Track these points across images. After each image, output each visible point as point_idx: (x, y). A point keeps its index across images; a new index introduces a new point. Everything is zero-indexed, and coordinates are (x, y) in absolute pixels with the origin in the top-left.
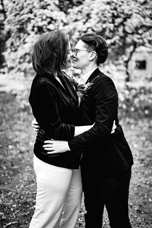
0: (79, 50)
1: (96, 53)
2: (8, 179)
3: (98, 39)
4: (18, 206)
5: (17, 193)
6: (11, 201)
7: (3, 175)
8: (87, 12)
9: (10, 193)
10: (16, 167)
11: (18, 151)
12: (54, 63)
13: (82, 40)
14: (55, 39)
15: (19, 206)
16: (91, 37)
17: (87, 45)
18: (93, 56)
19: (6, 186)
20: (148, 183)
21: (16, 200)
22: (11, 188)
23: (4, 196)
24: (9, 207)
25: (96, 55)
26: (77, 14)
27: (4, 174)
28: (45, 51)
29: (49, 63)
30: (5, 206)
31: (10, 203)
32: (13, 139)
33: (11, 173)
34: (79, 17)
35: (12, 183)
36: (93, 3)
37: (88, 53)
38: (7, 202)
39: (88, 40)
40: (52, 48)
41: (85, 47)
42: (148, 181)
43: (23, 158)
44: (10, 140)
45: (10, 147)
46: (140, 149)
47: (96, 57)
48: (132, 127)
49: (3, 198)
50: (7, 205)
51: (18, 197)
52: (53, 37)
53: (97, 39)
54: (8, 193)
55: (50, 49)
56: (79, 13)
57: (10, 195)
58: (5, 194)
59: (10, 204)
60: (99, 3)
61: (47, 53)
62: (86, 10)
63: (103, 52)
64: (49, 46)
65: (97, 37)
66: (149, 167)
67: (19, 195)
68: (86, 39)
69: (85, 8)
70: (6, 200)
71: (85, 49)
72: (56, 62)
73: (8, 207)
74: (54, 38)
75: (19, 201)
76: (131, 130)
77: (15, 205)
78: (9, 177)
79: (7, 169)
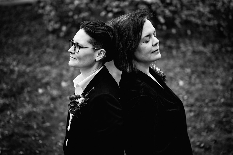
7: (33, 138)
10: (48, 124)
11: (49, 98)
20: (202, 145)
25: (105, 54)
27: (35, 136)
32: (43, 78)
33: (43, 134)
37: (95, 51)
41: (90, 42)
42: (201, 143)
43: (55, 108)
44: (40, 80)
45: (40, 91)
46: (187, 87)
48: (174, 52)
66: (200, 118)
76: (173, 57)
78: (41, 142)
79: (38, 128)
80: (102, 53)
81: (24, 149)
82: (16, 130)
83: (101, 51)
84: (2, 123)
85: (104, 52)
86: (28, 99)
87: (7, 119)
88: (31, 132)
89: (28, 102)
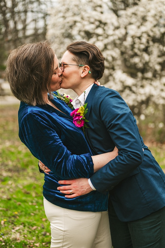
0: (67, 64)
1: (89, 67)
2: (35, 210)
3: (91, 49)
4: (41, 245)
5: (43, 228)
6: (34, 238)
7: (30, 204)
8: (142, 14)
9: (35, 227)
12: (32, 89)
13: (69, 51)
14: (35, 57)
15: (43, 245)
16: (81, 47)
17: (77, 58)
18: (85, 71)
19: (32, 218)
21: (41, 238)
22: (38, 220)
23: (28, 231)
24: (31, 246)
25: (89, 70)
26: (131, 17)
27: (32, 202)
28: (21, 72)
29: (25, 89)
30: (27, 244)
31: (32, 240)
34: (133, 20)
35: (40, 214)
36: (149, 4)
37: (79, 68)
38: (29, 240)
39: (77, 51)
40: (30, 69)
41: (74, 60)
47: (90, 72)
49: (26, 234)
50: (29, 243)
51: (43, 233)
52: (32, 52)
53: (89, 48)
54: (33, 227)
55: (28, 70)
56: (133, 16)
57: (35, 229)
58: (30, 229)
59: (32, 242)
60: (157, 3)
61: (24, 75)
62: (142, 12)
63: (98, 66)
64: (26, 65)
65: (90, 46)
67: (45, 230)
68: (74, 49)
69: (140, 9)
70: (29, 236)
71: (75, 63)
72: (36, 88)
73: (29, 245)
74: (33, 55)
75: (43, 239)
77: (38, 243)
78: (37, 207)
79: (36, 197)
80: (86, 69)
81: (19, 211)
82: (14, 196)
83: (85, 67)
84: (2, 190)
85: (88, 68)
86: (31, 174)
87: (8, 187)
88: (29, 199)
89: (31, 177)
